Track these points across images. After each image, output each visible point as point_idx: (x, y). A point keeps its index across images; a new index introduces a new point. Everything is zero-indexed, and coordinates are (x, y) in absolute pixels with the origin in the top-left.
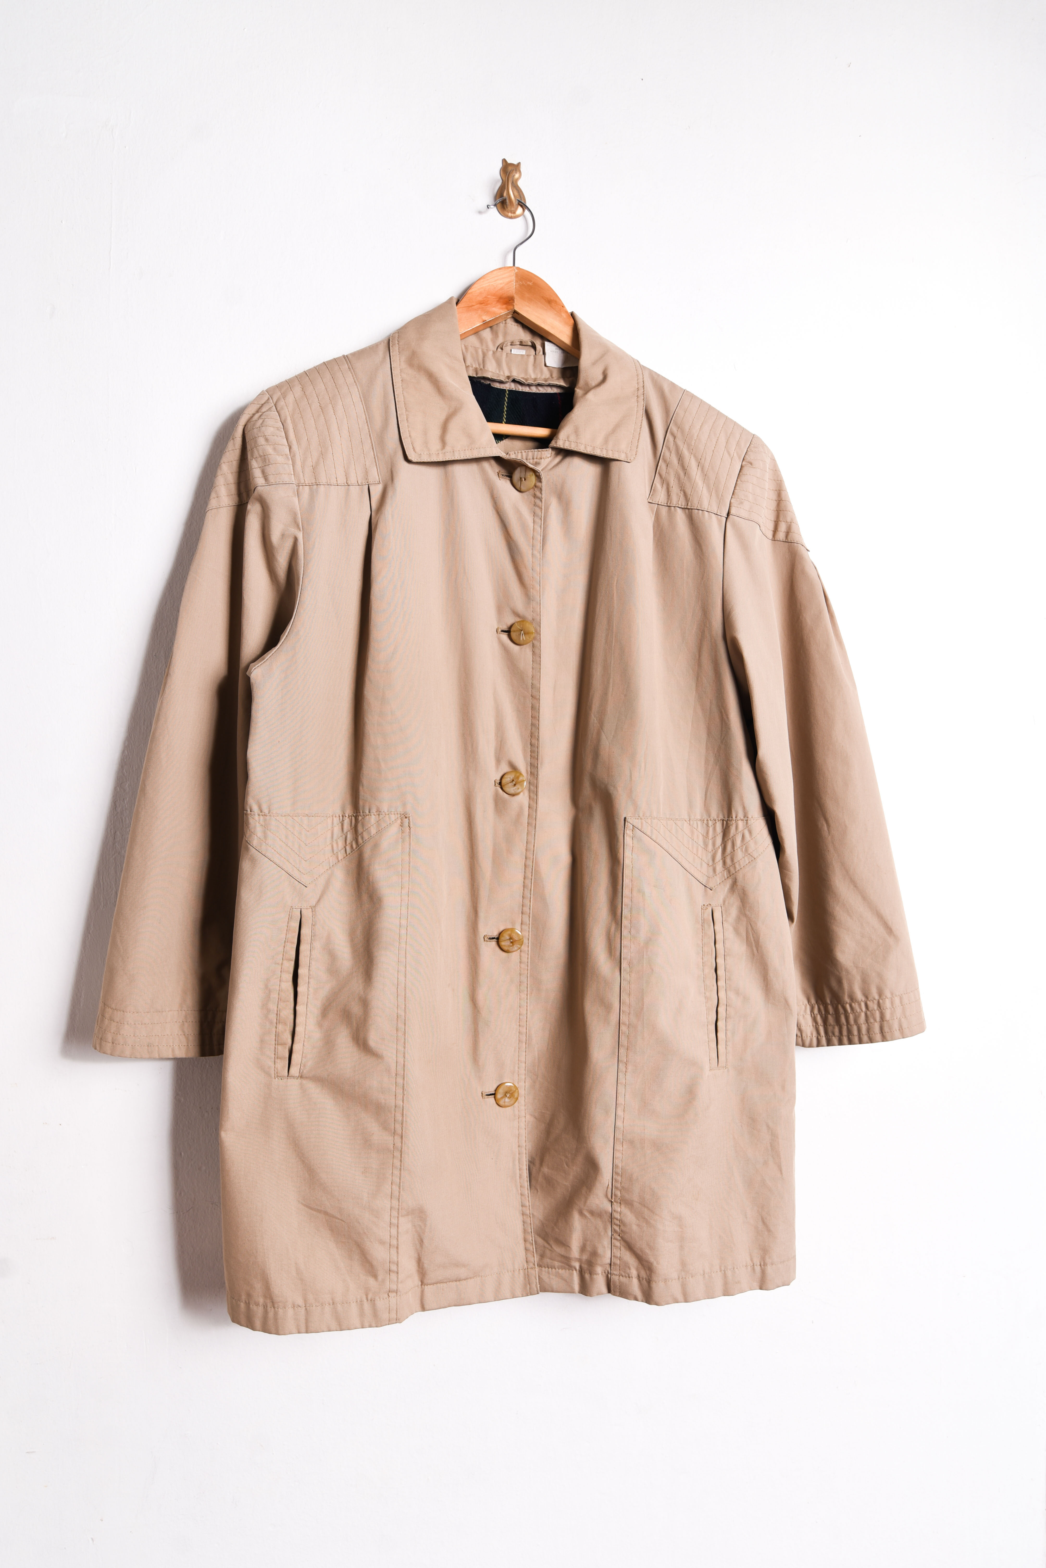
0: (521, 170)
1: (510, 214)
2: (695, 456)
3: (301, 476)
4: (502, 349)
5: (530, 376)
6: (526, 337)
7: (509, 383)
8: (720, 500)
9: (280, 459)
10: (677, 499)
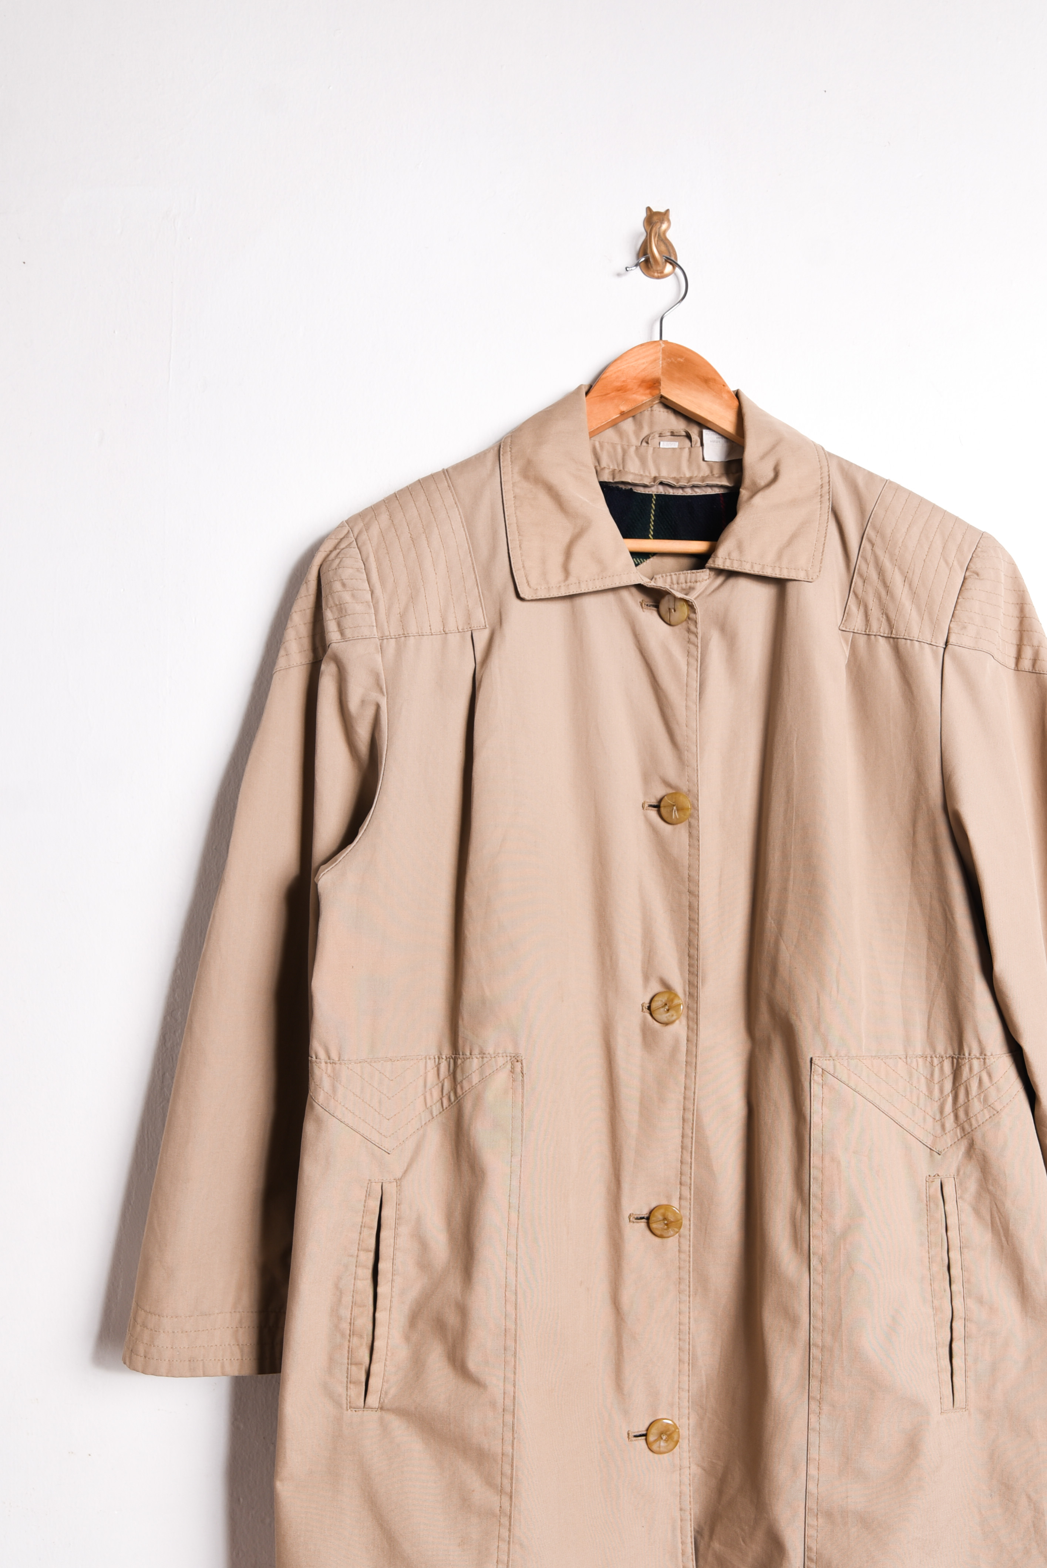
0: (671, 218)
1: (656, 274)
2: (900, 569)
3: (386, 627)
4: (647, 443)
5: (685, 475)
6: (678, 425)
7: (655, 487)
8: (935, 625)
9: (359, 608)
10: (878, 625)
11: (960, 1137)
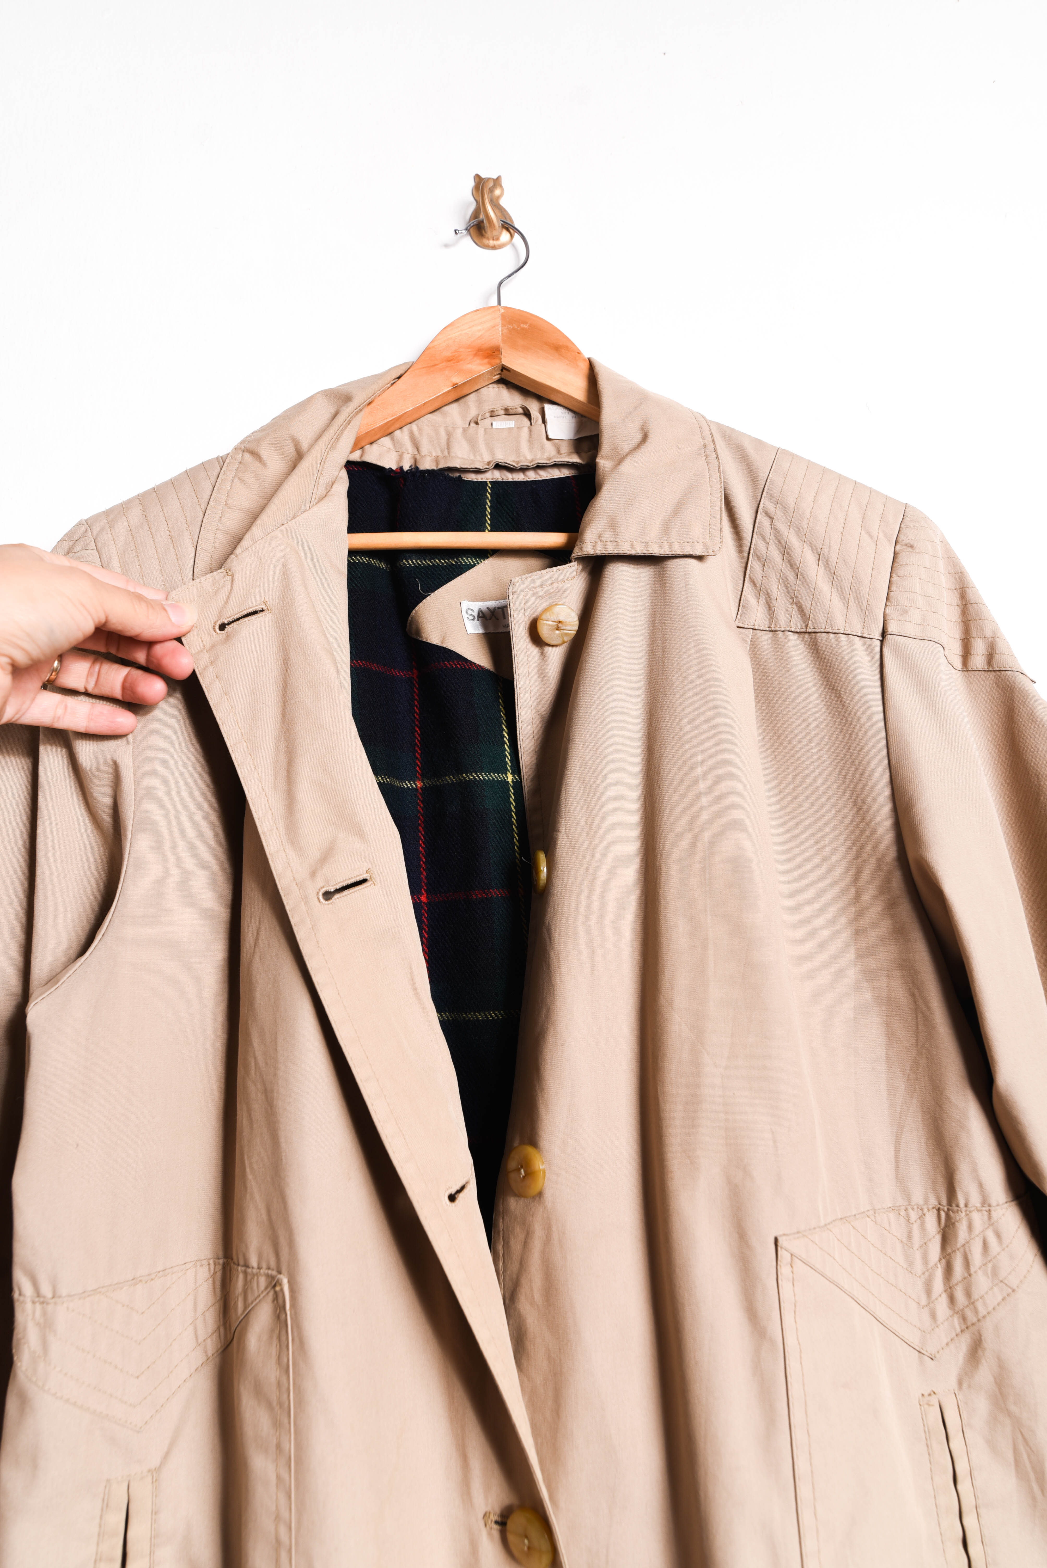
0: (504, 185)
1: (491, 243)
2: (811, 545)
4: (477, 423)
5: (525, 457)
6: (513, 400)
7: (490, 472)
8: (866, 613)
10: (787, 617)
11: (958, 1330)
